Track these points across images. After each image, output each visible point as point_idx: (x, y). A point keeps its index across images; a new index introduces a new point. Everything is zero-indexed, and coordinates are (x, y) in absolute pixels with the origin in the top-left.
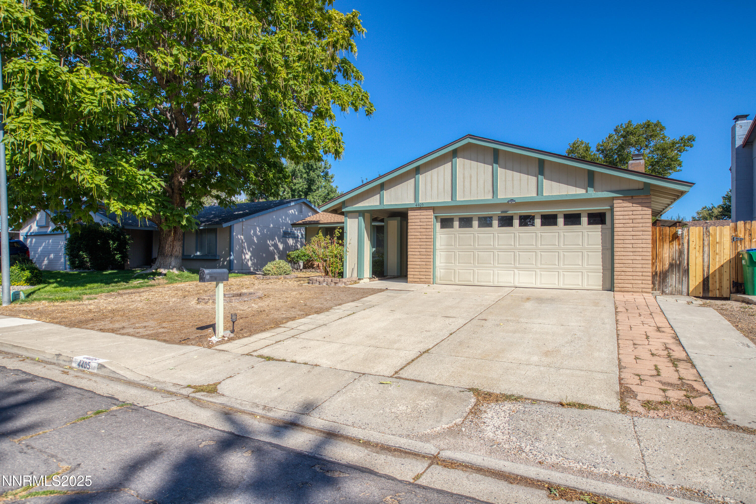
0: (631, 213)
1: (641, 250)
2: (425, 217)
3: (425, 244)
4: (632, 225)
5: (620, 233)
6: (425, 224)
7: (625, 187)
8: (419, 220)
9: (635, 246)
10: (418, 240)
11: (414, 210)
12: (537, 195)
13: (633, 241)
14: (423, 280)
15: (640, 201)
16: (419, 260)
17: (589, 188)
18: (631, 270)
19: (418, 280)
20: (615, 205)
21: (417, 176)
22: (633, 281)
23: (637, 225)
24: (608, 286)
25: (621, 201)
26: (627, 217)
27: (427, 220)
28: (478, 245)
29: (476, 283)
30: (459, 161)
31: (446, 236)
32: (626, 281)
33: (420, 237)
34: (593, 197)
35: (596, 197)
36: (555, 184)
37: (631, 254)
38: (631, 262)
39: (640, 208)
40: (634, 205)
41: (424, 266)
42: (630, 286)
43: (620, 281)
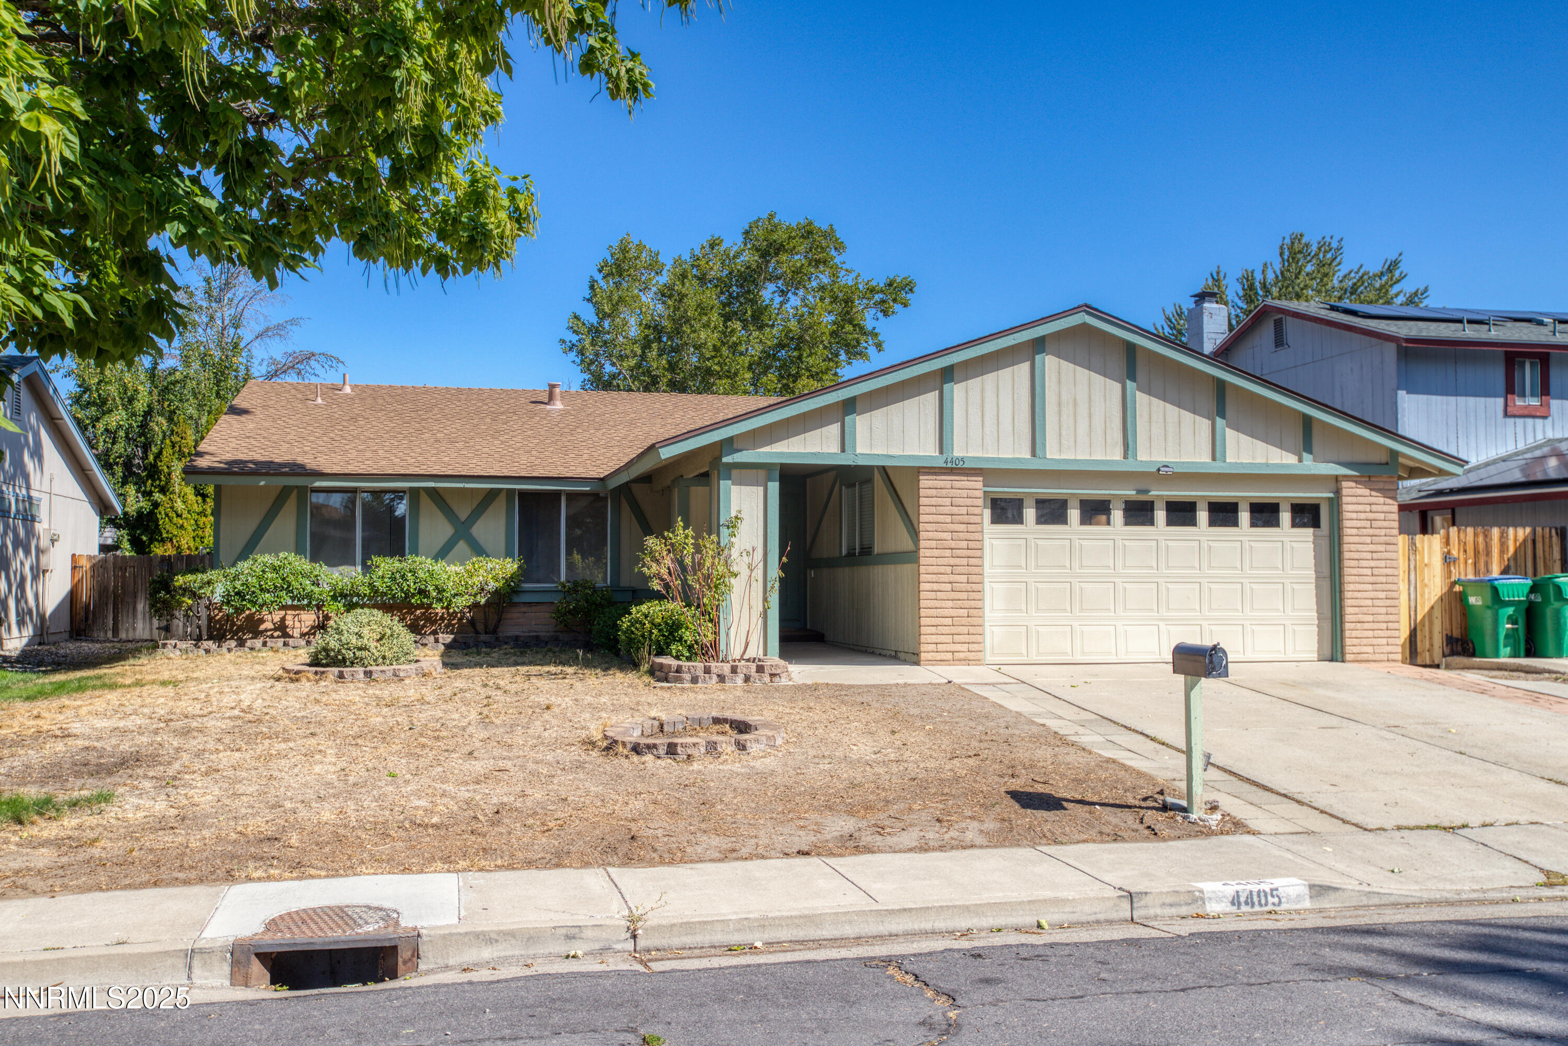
0: (1368, 508)
1: (1383, 579)
2: (964, 493)
3: (964, 562)
4: (1371, 531)
5: (1353, 547)
6: (964, 510)
7: (1361, 457)
8: (947, 501)
9: (1376, 571)
10: (948, 553)
11: (935, 474)
12: (1214, 459)
13: (1373, 564)
14: (962, 655)
15: (1381, 486)
16: (950, 604)
17: (1305, 455)
18: (1370, 618)
19: (949, 656)
20: (1345, 492)
21: (946, 387)
22: (1375, 641)
23: (1377, 532)
24: (1327, 652)
25: (1353, 484)
26: (1363, 516)
27: (969, 502)
28: (1081, 567)
29: (1079, 658)
30: (1050, 363)
31: (1006, 542)
32: (1365, 641)
33: (953, 544)
34: (1312, 472)
35: (1317, 473)
36: (1245, 439)
37: (1370, 587)
38: (1369, 602)
39: (1382, 500)
40: (1373, 493)
41: (965, 621)
42: (1370, 649)
43: (1355, 641)
